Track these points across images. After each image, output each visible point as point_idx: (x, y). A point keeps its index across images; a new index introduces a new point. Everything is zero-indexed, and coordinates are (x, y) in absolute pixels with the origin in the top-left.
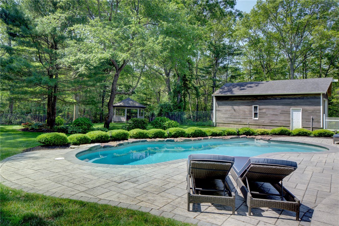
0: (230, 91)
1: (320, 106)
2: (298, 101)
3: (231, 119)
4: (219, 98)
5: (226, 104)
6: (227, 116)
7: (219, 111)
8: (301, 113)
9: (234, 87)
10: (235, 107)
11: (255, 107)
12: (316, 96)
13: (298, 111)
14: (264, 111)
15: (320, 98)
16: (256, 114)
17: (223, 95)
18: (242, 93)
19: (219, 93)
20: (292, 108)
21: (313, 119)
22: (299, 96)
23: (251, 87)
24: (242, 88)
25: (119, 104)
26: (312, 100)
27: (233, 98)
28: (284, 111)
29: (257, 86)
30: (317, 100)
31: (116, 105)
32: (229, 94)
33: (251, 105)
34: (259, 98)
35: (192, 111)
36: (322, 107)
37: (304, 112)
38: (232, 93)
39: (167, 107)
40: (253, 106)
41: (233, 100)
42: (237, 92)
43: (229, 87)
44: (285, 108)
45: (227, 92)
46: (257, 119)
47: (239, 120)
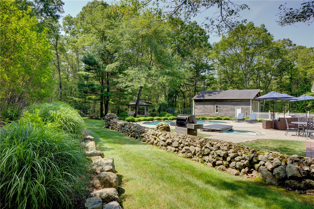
0: (203, 96)
1: (250, 105)
2: (239, 103)
3: (203, 113)
4: (196, 101)
5: (200, 104)
6: (201, 111)
7: (196, 108)
8: (241, 109)
9: (205, 94)
10: (206, 106)
11: (216, 106)
12: (248, 100)
13: (239, 108)
14: (221, 108)
15: (250, 101)
16: (217, 110)
17: (198, 99)
18: (209, 98)
19: (196, 98)
20: (236, 107)
21: (246, 113)
22: (240, 100)
23: (215, 94)
24: (210, 94)
25: (132, 104)
26: (247, 102)
27: (204, 101)
28: (232, 109)
29: (218, 93)
30: (248, 103)
31: (131, 104)
32: (202, 98)
33: (215, 105)
34: (219, 101)
35: (180, 108)
36: (251, 106)
37: (242, 109)
38: (203, 98)
39: (164, 106)
40: (215, 106)
41: (204, 102)
42: (207, 97)
43: (202, 93)
44: (233, 107)
45: (201, 97)
46: (218, 113)
47: (208, 114)
